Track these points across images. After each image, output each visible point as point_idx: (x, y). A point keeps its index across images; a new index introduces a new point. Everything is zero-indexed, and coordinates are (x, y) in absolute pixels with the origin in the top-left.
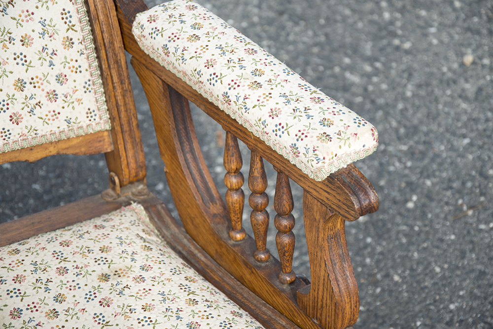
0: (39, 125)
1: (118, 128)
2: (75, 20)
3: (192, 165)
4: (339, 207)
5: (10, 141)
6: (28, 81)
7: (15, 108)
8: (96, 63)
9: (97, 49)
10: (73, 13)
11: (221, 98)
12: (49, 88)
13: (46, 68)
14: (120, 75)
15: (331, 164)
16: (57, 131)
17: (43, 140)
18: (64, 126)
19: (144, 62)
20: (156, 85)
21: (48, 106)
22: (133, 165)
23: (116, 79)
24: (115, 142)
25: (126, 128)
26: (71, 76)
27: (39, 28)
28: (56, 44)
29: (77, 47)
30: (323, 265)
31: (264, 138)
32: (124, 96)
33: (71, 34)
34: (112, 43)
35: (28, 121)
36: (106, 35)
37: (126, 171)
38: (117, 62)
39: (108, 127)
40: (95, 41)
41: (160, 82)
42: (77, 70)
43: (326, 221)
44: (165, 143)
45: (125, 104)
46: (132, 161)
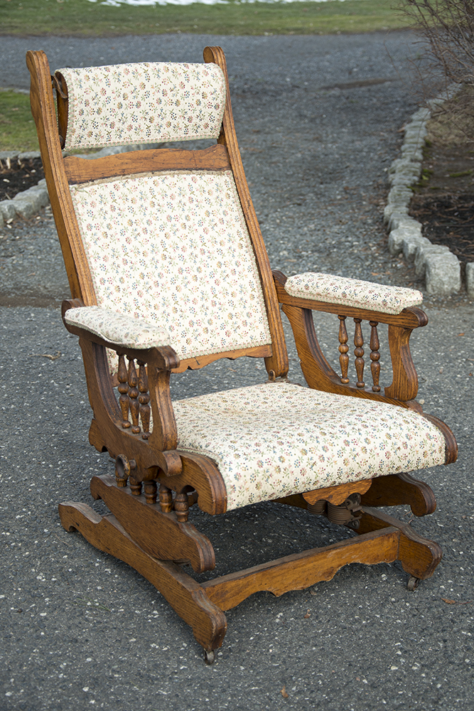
0: (238, 338)
1: (276, 342)
2: (255, 287)
3: (317, 354)
4: (409, 323)
5: (225, 346)
6: (234, 314)
7: (228, 328)
8: (264, 309)
9: (265, 302)
10: (254, 283)
11: (341, 296)
12: (243, 319)
13: (242, 309)
14: (276, 314)
15: (404, 304)
16: (246, 343)
17: (240, 347)
18: (249, 340)
19: (290, 303)
20: (297, 313)
21: (243, 329)
22: (283, 363)
23: (274, 317)
24: (274, 351)
25: (279, 342)
26: (253, 314)
27: (239, 289)
28: (247, 297)
29: (256, 299)
30: (400, 362)
31: (366, 307)
32: (278, 325)
33: (253, 293)
34: (272, 298)
35: (234, 335)
36: (270, 294)
37: (279, 365)
38: (275, 308)
39: (270, 342)
40: (264, 298)
41: (301, 310)
42: (256, 311)
43: (402, 336)
44: (301, 345)
45: (279, 330)
46: (282, 360)
